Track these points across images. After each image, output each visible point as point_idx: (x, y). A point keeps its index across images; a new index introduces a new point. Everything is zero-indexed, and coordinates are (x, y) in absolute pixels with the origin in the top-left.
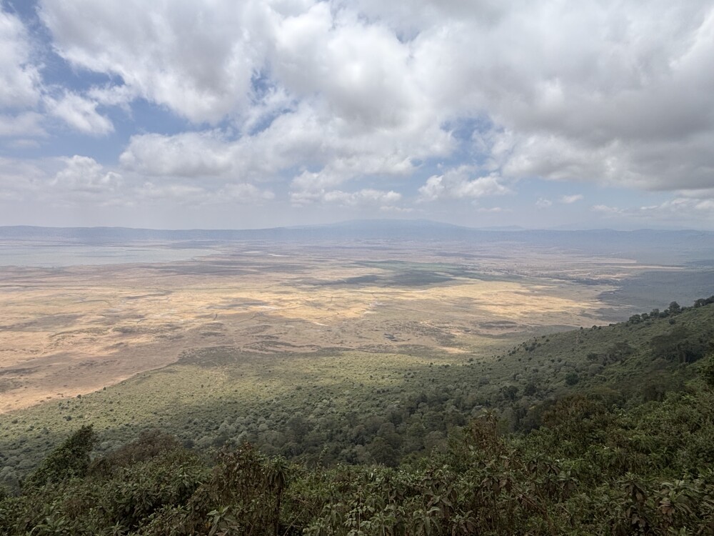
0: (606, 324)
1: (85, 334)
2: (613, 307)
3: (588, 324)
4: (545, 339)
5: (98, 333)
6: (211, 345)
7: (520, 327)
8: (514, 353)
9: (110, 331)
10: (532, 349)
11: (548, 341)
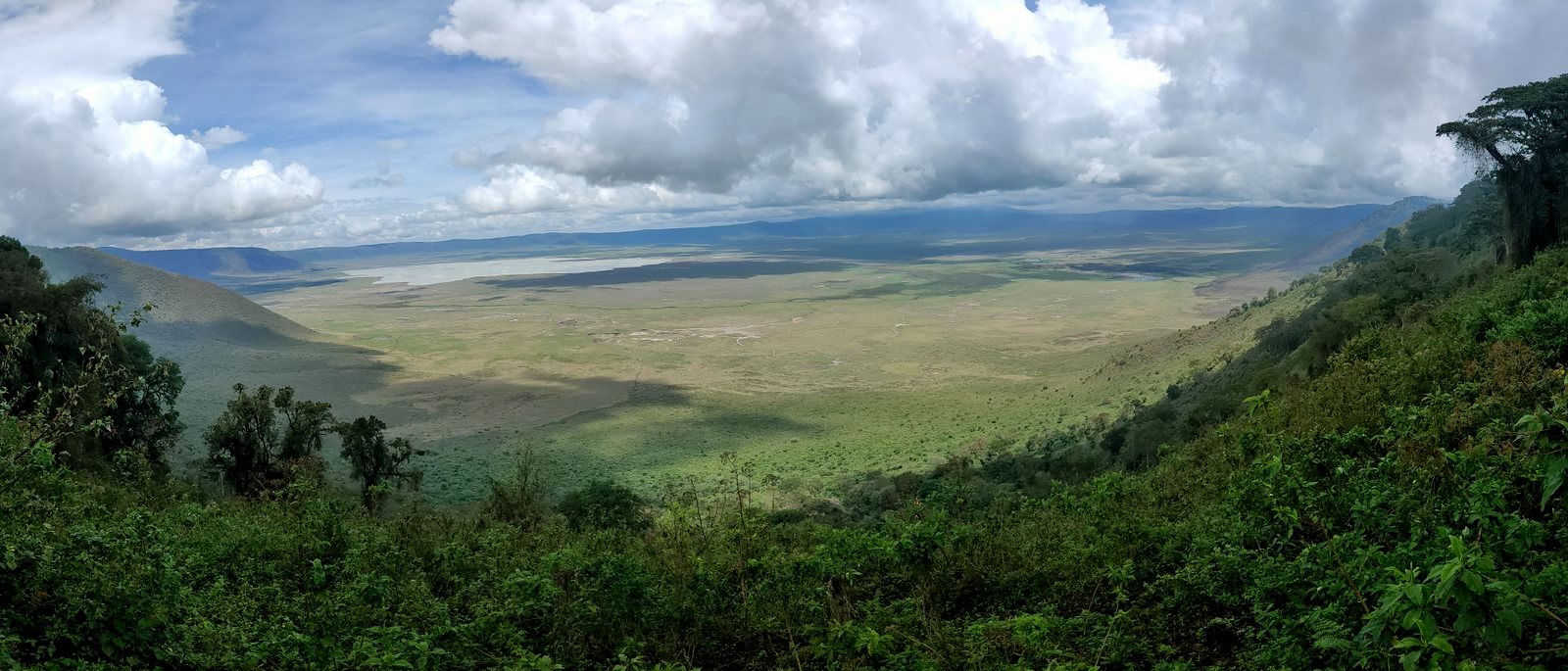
0: (1206, 321)
2: (1211, 301)
3: (1185, 324)
4: (1138, 349)
7: (1107, 337)
8: (1101, 371)
10: (1123, 363)
11: (1141, 350)
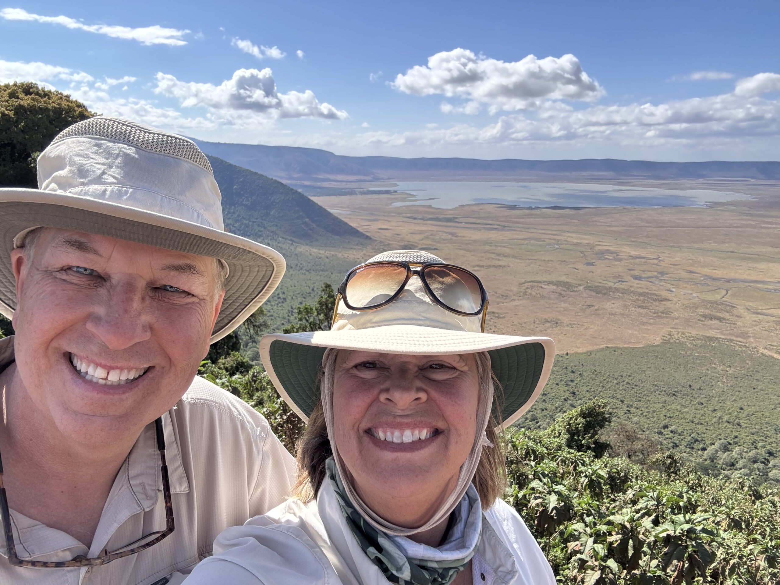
1: (554, 287)
5: (568, 289)
6: (712, 333)
9: (581, 288)
